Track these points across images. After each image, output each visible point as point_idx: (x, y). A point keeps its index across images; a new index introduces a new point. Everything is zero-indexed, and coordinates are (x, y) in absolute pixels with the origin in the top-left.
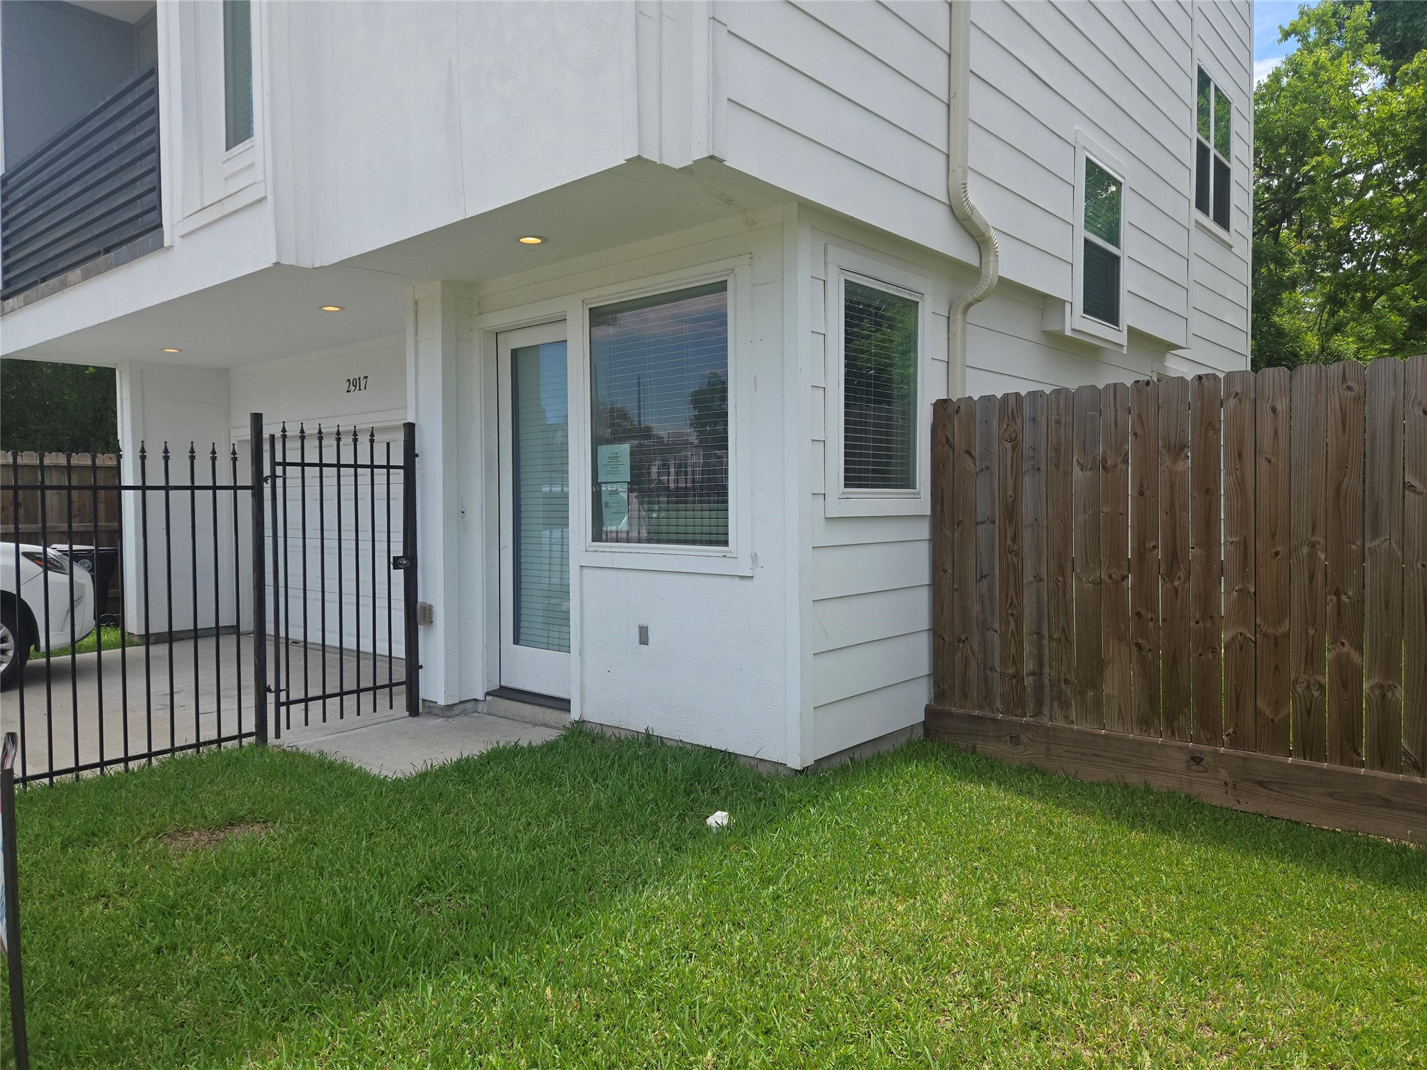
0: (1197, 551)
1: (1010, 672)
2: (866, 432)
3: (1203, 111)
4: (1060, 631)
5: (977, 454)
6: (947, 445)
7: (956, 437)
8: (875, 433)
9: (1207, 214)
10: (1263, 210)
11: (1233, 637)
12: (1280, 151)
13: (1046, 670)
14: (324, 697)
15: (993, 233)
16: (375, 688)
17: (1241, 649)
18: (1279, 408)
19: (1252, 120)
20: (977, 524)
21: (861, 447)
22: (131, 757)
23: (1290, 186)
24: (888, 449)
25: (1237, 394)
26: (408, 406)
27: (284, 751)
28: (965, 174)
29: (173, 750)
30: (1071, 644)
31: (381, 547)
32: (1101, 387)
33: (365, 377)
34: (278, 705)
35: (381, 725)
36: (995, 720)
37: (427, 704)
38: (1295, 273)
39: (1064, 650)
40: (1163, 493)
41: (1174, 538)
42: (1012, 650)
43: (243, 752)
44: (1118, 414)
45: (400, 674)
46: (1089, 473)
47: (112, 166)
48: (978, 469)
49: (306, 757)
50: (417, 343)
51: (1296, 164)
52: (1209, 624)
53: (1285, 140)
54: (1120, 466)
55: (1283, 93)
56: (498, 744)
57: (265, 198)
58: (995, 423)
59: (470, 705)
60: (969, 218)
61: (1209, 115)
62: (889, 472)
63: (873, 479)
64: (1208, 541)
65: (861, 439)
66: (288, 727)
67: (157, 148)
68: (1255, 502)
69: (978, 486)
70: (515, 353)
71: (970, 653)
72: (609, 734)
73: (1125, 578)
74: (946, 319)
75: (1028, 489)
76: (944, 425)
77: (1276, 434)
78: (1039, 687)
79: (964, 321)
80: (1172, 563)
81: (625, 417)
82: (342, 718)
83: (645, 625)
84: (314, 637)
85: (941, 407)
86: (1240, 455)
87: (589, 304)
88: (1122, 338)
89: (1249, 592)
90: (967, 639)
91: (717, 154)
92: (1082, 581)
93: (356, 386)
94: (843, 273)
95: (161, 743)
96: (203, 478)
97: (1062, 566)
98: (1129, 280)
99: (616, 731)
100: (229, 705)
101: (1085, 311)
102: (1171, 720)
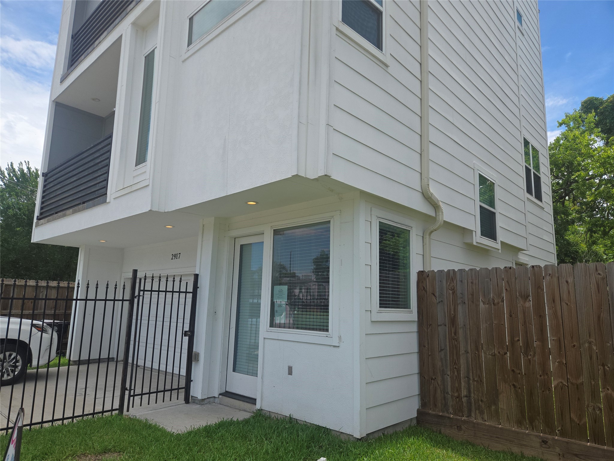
0: (538, 343)
1: (455, 395)
2: (389, 284)
3: (527, 154)
4: (478, 377)
5: (437, 295)
6: (423, 291)
7: (428, 287)
8: (392, 284)
9: (532, 195)
10: (557, 193)
11: (557, 384)
12: (562, 169)
13: (472, 395)
14: (150, 393)
15: (441, 204)
16: (171, 390)
17: (562, 390)
18: (569, 281)
19: (548, 158)
20: (438, 326)
21: (386, 290)
22: (65, 418)
23: (567, 184)
24: (398, 291)
25: (550, 274)
26: (196, 266)
27: (130, 418)
28: (428, 180)
29: (83, 415)
30: (483, 383)
31: (180, 325)
32: (490, 269)
33: (179, 254)
34: (130, 396)
35: (172, 407)
36: (449, 418)
37: (193, 398)
38: (573, 217)
39: (480, 386)
40: (520, 316)
41: (527, 336)
42: (456, 385)
43: (113, 418)
44: (498, 280)
45: (183, 384)
46: (487, 306)
47: (90, 171)
48: (438, 301)
49: (139, 421)
50: (202, 241)
51: (569, 174)
52: (546, 377)
53: (564, 165)
54: (500, 303)
55: (561, 147)
56: (223, 419)
57: (149, 185)
58: (444, 282)
59: (212, 400)
60: (430, 198)
61: (529, 155)
62: (399, 301)
63: (392, 304)
64: (543, 338)
65: (386, 287)
66: (133, 407)
67: (109, 165)
68: (562, 322)
69: (438, 309)
70: (242, 246)
71: (437, 385)
72: (273, 416)
73: (506, 353)
74: (422, 237)
75: (460, 312)
76: (422, 282)
77: (569, 292)
78: (469, 403)
79: (430, 239)
80: (527, 348)
81: (284, 268)
82: (156, 403)
83: (291, 366)
84: (148, 364)
85: (421, 274)
86: (554, 301)
87: (274, 228)
88: (499, 246)
89: (563, 363)
90: (435, 378)
91: (328, 174)
92: (486, 354)
93: (175, 257)
94: (378, 219)
95: (78, 412)
96: (110, 296)
97: (477, 347)
98: (500, 222)
99: (276, 415)
100: (109, 395)
101: (482, 235)
102: (532, 421)
